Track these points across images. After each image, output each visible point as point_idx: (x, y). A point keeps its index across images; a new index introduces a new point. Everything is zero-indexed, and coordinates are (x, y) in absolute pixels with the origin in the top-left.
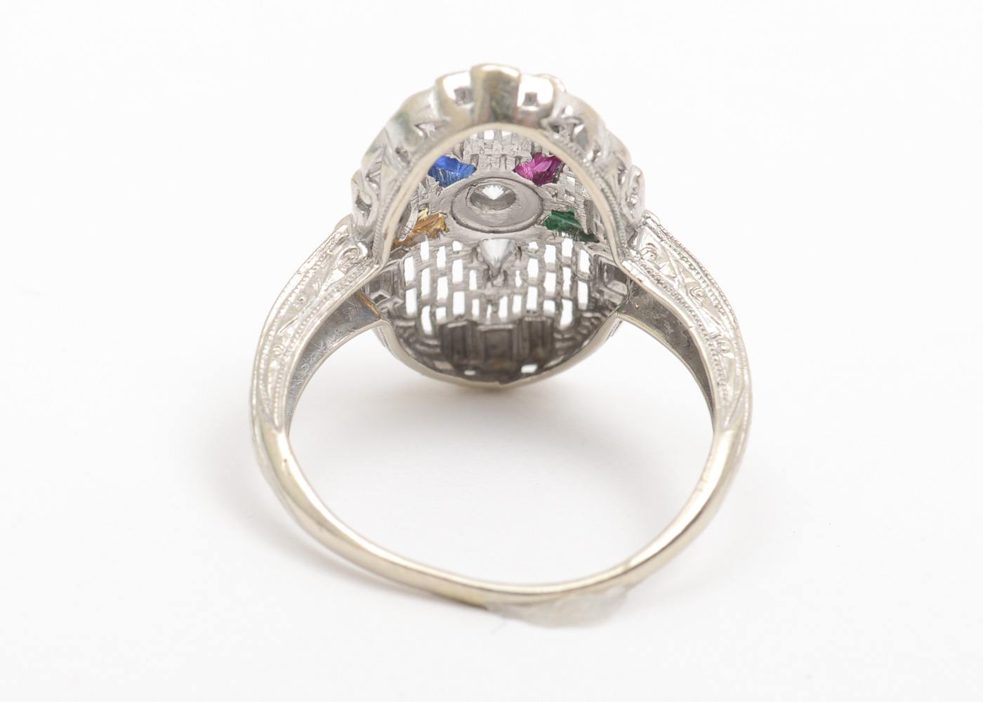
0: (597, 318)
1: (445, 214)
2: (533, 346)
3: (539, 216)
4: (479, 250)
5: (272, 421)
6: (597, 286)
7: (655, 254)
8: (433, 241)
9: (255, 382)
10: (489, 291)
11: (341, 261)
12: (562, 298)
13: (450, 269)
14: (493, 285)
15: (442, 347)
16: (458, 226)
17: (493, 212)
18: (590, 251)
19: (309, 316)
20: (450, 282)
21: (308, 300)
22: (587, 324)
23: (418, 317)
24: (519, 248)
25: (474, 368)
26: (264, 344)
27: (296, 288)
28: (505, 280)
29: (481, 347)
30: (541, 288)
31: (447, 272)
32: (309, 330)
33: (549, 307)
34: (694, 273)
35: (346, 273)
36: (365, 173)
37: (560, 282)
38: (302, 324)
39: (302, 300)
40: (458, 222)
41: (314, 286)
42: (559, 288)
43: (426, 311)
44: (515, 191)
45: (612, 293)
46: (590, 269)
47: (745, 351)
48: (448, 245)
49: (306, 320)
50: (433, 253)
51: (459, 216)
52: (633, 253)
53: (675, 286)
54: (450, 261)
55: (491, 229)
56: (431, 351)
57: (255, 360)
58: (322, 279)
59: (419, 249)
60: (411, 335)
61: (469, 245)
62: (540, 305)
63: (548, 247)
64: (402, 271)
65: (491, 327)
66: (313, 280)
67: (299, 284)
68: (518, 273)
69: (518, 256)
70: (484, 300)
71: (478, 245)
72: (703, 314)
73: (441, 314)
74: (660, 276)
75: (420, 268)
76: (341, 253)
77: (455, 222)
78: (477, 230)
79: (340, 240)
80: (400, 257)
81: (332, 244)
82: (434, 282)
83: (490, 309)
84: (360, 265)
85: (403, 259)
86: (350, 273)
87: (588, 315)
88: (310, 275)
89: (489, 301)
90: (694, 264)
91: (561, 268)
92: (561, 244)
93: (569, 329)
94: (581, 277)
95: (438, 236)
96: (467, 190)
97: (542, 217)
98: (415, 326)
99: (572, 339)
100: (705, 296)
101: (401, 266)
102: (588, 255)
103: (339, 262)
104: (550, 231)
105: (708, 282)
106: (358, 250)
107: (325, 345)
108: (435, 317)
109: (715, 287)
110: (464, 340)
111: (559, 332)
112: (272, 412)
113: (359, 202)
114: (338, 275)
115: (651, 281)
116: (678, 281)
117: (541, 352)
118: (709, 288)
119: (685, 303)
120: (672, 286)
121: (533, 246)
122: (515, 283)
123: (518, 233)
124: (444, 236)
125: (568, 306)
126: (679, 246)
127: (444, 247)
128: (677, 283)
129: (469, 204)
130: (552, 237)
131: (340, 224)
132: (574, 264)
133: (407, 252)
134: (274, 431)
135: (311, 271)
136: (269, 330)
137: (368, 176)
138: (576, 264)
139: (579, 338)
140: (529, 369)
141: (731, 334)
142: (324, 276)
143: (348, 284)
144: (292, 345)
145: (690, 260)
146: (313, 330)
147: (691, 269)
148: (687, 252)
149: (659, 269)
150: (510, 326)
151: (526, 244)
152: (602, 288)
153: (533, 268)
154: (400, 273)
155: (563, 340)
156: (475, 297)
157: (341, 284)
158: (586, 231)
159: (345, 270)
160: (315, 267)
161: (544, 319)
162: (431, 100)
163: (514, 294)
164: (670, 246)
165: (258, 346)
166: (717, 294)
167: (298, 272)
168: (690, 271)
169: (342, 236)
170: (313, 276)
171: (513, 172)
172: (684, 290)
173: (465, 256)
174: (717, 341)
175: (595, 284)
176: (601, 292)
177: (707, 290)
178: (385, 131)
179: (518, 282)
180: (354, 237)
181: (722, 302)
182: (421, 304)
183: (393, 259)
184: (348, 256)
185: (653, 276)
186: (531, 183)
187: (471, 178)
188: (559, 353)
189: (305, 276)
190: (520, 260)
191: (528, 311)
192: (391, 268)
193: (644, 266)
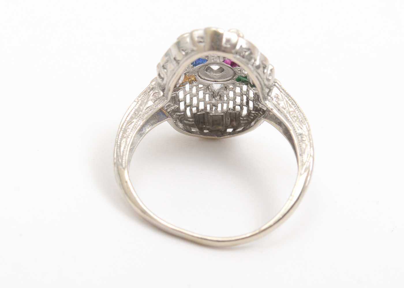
0: (257, 114)
1: (196, 76)
2: (232, 121)
3: (233, 77)
4: (209, 87)
5: (122, 165)
6: (257, 102)
7: (278, 98)
8: (191, 85)
9: (116, 148)
10: (214, 101)
11: (152, 97)
12: (243, 105)
13: (198, 94)
14: (215, 100)
15: (195, 121)
16: (201, 79)
17: (215, 74)
18: (253, 91)
19: (138, 121)
20: (198, 99)
21: (138, 114)
22: (253, 115)
23: (185, 111)
24: (226, 87)
25: (208, 129)
26: (120, 132)
27: (134, 108)
28: (220, 98)
29: (211, 121)
30: (235, 102)
31: (197, 95)
32: (138, 127)
33: (238, 108)
34: (293, 106)
35: (154, 103)
36: (162, 65)
37: (242, 100)
38: (135, 124)
39: (136, 113)
40: (201, 78)
41: (141, 107)
42: (242, 102)
43: (188, 109)
44: (224, 68)
45: (262, 105)
46: (254, 97)
47: (312, 141)
48: (197, 86)
49: (137, 122)
50: (191, 89)
51: (201, 76)
52: (269, 98)
53: (285, 112)
54: (198, 91)
55: (214, 80)
56: (190, 123)
57: (116, 138)
58: (144, 105)
59: (185, 88)
60: (182, 118)
61: (205, 86)
62: (234, 107)
63: (237, 87)
64: (178, 96)
65: (214, 114)
66: (141, 105)
67: (135, 106)
68: (225, 96)
69: (225, 90)
70: (211, 105)
71: (209, 86)
72: (296, 125)
73: (194, 110)
74: (280, 108)
75: (186, 94)
76: (152, 94)
77: (200, 78)
78: (209, 81)
79: (152, 88)
80: (177, 91)
81: (149, 90)
82: (191, 99)
83: (214, 108)
84: (159, 99)
85: (178, 92)
86: (156, 102)
87: (253, 112)
88: (140, 103)
89: (214, 105)
90: (294, 102)
91: (242, 95)
92: (242, 87)
93: (246, 116)
94: (250, 99)
95: (193, 83)
96: (204, 67)
97: (235, 78)
98: (184, 114)
99: (247, 120)
100: (297, 117)
101: (178, 94)
102: (253, 92)
103: (151, 97)
104: (238, 82)
105: (299, 110)
106: (159, 93)
107: (145, 129)
108: (192, 111)
109: (301, 112)
110: (204, 118)
111: (242, 117)
112: (122, 161)
113: (159, 75)
114: (150, 103)
115: (276, 110)
116: (287, 110)
117: (234, 123)
118: (299, 113)
119: (289, 120)
120: (284, 112)
121: (231, 86)
122: (224, 99)
123: (225, 82)
124: (195, 83)
125: (245, 109)
126: (288, 95)
127: (195, 87)
128: (286, 111)
129: (205, 72)
130: (238, 85)
131: (152, 81)
132: (247, 94)
133: (180, 89)
134: (123, 170)
135: (140, 101)
136: (122, 126)
137: (163, 66)
138: (248, 94)
139: (250, 120)
140: (230, 130)
141: (307, 133)
142: (145, 103)
143: (154, 107)
144: (131, 133)
145: (292, 101)
146: (139, 127)
147: (292, 104)
148: (291, 98)
149: (279, 104)
150: (222, 114)
151: (228, 86)
152: (259, 103)
153: (231, 94)
154: (177, 96)
155: (244, 120)
156: (208, 104)
157: (152, 107)
158: (252, 84)
159: (154, 101)
160: (142, 99)
161: (236, 112)
162: (188, 40)
163: (224, 103)
164: (284, 95)
165: (118, 132)
166: (302, 115)
167: (135, 101)
168: (292, 105)
169: (153, 87)
170: (141, 103)
171: (222, 62)
172: (289, 114)
173: (203, 89)
174: (301, 136)
175: (256, 102)
176: (259, 105)
177: (298, 114)
178: (170, 50)
179: (225, 99)
180: (157, 87)
181: (304, 119)
182: (186, 106)
183: (174, 92)
184: (155, 95)
185: (277, 108)
186: (230, 66)
187: (205, 63)
188: (242, 125)
189: (137, 103)
190: (226, 91)
191: (229, 109)
192: (174, 95)
193: (274, 104)
